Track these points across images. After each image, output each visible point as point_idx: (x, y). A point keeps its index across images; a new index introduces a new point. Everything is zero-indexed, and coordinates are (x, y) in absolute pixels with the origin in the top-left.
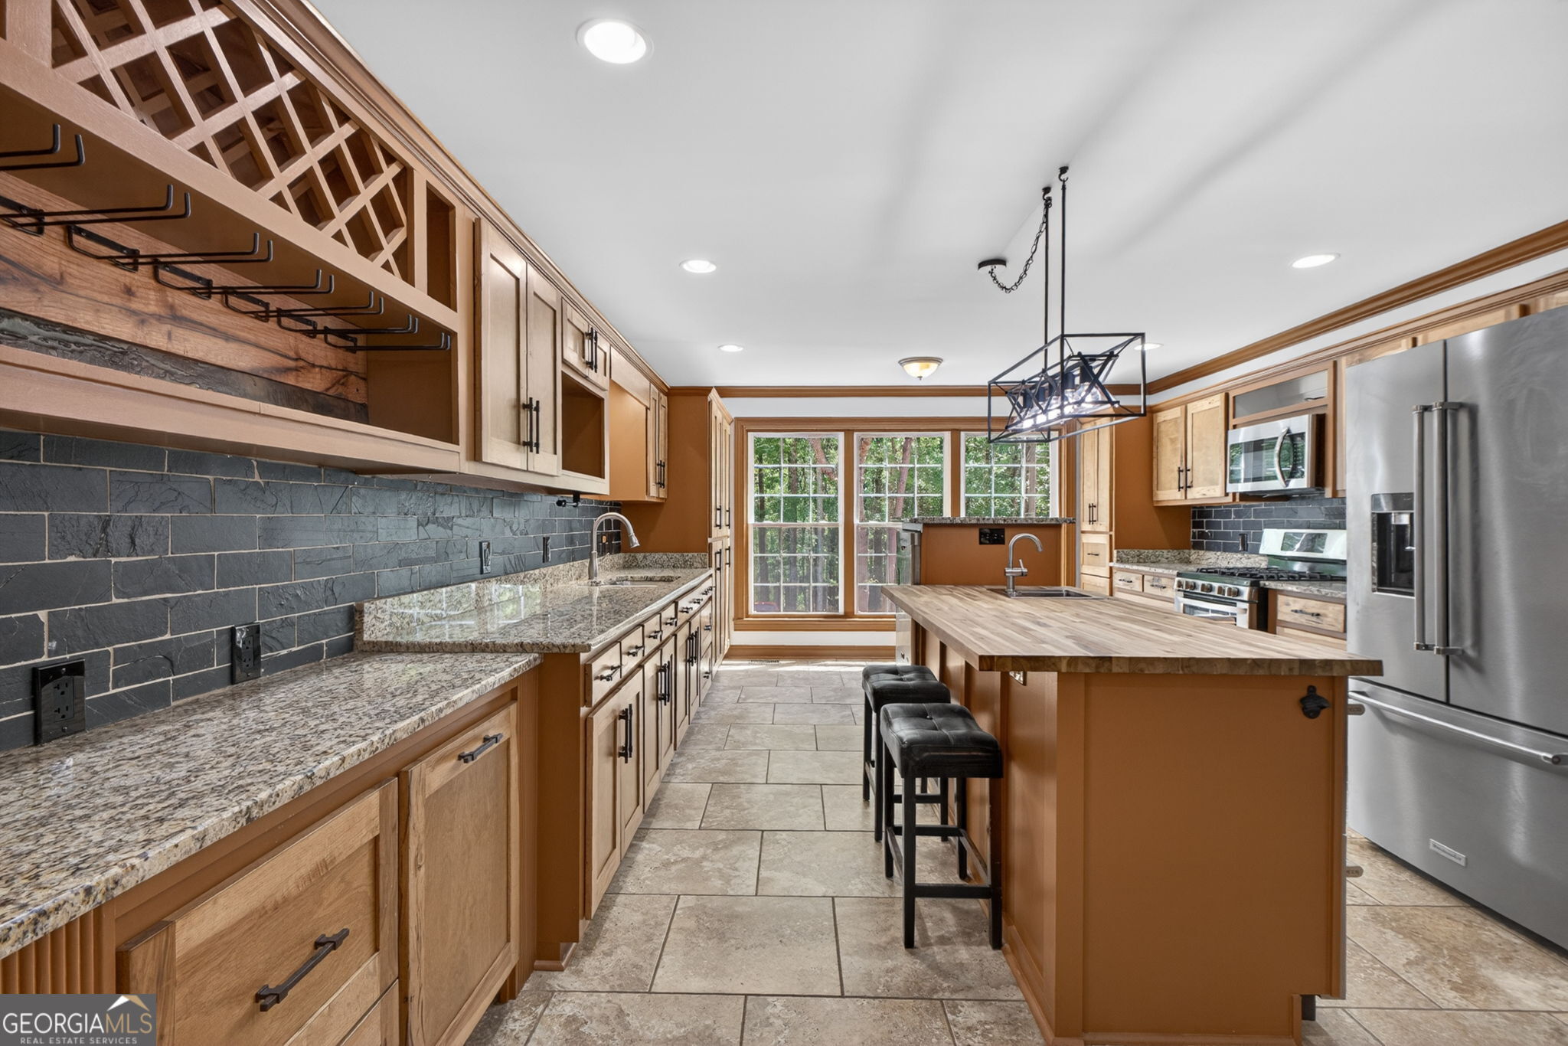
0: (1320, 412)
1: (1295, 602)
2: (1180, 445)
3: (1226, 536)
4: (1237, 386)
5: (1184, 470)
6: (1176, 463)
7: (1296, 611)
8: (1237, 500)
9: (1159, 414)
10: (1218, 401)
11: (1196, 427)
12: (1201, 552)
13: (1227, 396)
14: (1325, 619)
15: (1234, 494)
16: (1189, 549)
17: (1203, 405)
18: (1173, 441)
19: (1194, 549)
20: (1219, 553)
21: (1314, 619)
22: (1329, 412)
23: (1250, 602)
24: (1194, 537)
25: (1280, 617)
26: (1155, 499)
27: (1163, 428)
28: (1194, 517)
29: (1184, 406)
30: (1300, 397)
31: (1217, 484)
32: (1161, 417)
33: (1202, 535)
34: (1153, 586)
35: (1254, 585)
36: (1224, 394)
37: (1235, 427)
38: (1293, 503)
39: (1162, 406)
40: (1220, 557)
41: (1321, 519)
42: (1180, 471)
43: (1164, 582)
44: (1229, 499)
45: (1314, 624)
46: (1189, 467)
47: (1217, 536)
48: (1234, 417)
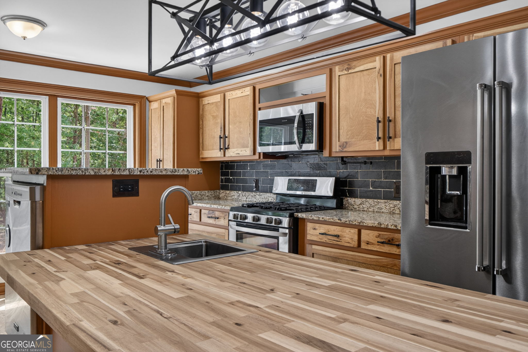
0: (321, 101)
1: (320, 227)
2: (220, 121)
3: (245, 181)
4: (261, 82)
5: (223, 137)
6: (218, 132)
7: (323, 234)
8: (262, 157)
9: (204, 99)
10: (248, 91)
11: (231, 108)
12: (228, 192)
13: (254, 88)
14: (344, 238)
15: (260, 153)
16: (219, 190)
17: (238, 93)
18: (215, 117)
19: (222, 189)
20: (240, 192)
21: (335, 238)
22: (327, 101)
23: (289, 228)
24: (222, 182)
25: (309, 237)
26: (201, 156)
27: (207, 108)
28: (222, 169)
29: (222, 94)
30: (294, 93)
31: (247, 147)
32: (206, 101)
33: (228, 181)
34: (209, 217)
35: (291, 216)
36: (252, 87)
37: (260, 109)
38: (289, 160)
39: (205, 94)
40: (241, 195)
41: (308, 170)
42: (221, 138)
43: (217, 214)
44: (257, 157)
45: (335, 242)
46: (227, 135)
47: (238, 181)
48: (259, 103)
